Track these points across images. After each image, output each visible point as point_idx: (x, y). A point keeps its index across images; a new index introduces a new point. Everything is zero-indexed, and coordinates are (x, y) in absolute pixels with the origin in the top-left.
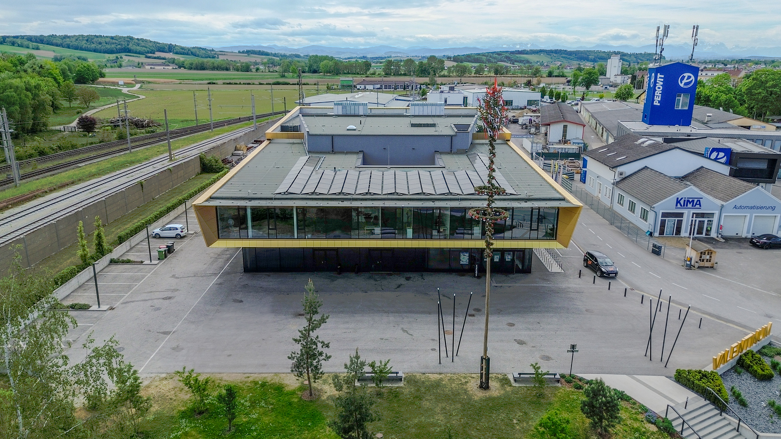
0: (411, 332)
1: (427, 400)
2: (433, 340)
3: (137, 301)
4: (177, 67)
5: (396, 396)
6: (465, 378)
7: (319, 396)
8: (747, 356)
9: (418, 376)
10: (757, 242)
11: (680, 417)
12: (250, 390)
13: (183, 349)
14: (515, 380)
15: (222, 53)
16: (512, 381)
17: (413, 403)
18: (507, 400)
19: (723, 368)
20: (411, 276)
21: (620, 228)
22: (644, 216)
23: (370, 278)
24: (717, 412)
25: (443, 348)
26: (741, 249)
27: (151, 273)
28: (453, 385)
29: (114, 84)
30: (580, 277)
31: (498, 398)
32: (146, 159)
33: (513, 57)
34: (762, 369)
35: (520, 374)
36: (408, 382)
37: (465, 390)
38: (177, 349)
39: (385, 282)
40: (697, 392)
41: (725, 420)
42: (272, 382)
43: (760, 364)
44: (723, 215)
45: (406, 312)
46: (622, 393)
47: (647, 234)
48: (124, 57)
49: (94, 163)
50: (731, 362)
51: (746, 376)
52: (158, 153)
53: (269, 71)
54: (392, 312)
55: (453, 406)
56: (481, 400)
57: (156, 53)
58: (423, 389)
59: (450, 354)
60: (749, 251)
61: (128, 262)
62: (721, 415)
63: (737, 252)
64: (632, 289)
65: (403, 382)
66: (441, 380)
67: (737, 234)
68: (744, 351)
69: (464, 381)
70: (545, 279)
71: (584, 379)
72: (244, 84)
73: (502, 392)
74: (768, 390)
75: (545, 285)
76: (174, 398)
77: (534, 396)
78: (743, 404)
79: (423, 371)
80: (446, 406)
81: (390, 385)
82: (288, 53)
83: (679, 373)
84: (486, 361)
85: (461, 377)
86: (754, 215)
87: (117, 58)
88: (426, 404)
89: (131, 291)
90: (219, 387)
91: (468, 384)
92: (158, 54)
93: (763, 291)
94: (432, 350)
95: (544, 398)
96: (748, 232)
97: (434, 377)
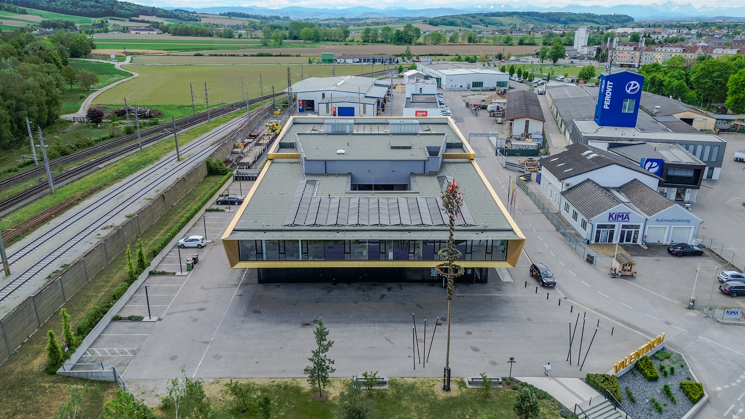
0: (392, 341)
1: (405, 400)
2: (409, 348)
3: (178, 312)
4: (161, 32)
5: (382, 397)
6: (433, 381)
7: (327, 397)
8: (642, 362)
9: (399, 380)
10: (673, 251)
11: (583, 412)
12: (276, 392)
13: (221, 357)
14: (469, 383)
15: (205, 15)
16: (467, 383)
17: (394, 403)
18: (462, 399)
19: (622, 371)
20: (392, 287)
21: (564, 234)
22: (584, 225)
23: (359, 288)
24: (613, 407)
25: (417, 355)
26: (660, 256)
27: (184, 284)
28: (424, 387)
29: (106, 57)
30: (526, 286)
31: (456, 398)
32: (157, 159)
33: (487, 19)
34: (651, 372)
35: (473, 379)
36: (391, 385)
37: (433, 391)
38: (217, 357)
39: (371, 293)
40: (600, 392)
41: (618, 413)
42: (292, 385)
43: (650, 368)
44: (647, 226)
45: (388, 322)
46: (546, 393)
47: (586, 242)
48: (109, 20)
49: (112, 163)
50: (629, 366)
51: (639, 377)
52: (166, 151)
53: (251, 38)
54: (377, 322)
55: (424, 405)
56: (444, 399)
57: (140, 16)
58: (402, 391)
59: (422, 361)
60: (666, 258)
61: (163, 273)
62: (615, 410)
63: (655, 260)
64: (566, 298)
65: (387, 385)
66: (415, 383)
67: (659, 241)
68: (641, 357)
69: (432, 383)
70: (498, 289)
71: (520, 381)
72: (229, 55)
73: (459, 393)
74: (653, 389)
75: (498, 295)
76: (223, 399)
77: (483, 396)
78: (633, 401)
79: (402, 375)
80: (419, 404)
81: (378, 388)
82: (268, 15)
83: (589, 376)
84: (448, 371)
85: (430, 380)
86: (673, 226)
87: (102, 21)
88: (404, 403)
89: (171, 303)
90: (254, 390)
91: (435, 387)
92: (141, 17)
93: (668, 299)
94: (409, 357)
95: (489, 397)
96: (668, 240)
97: (410, 381)
